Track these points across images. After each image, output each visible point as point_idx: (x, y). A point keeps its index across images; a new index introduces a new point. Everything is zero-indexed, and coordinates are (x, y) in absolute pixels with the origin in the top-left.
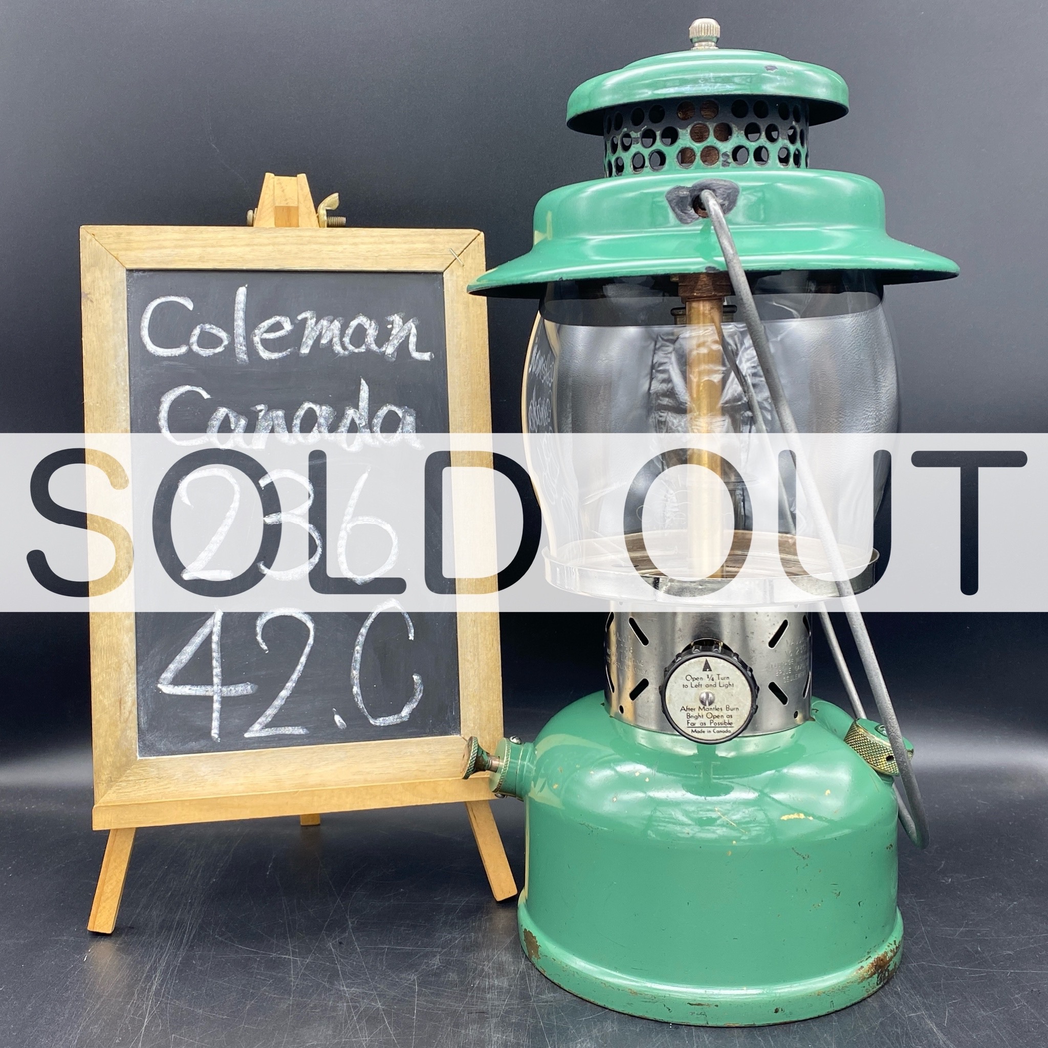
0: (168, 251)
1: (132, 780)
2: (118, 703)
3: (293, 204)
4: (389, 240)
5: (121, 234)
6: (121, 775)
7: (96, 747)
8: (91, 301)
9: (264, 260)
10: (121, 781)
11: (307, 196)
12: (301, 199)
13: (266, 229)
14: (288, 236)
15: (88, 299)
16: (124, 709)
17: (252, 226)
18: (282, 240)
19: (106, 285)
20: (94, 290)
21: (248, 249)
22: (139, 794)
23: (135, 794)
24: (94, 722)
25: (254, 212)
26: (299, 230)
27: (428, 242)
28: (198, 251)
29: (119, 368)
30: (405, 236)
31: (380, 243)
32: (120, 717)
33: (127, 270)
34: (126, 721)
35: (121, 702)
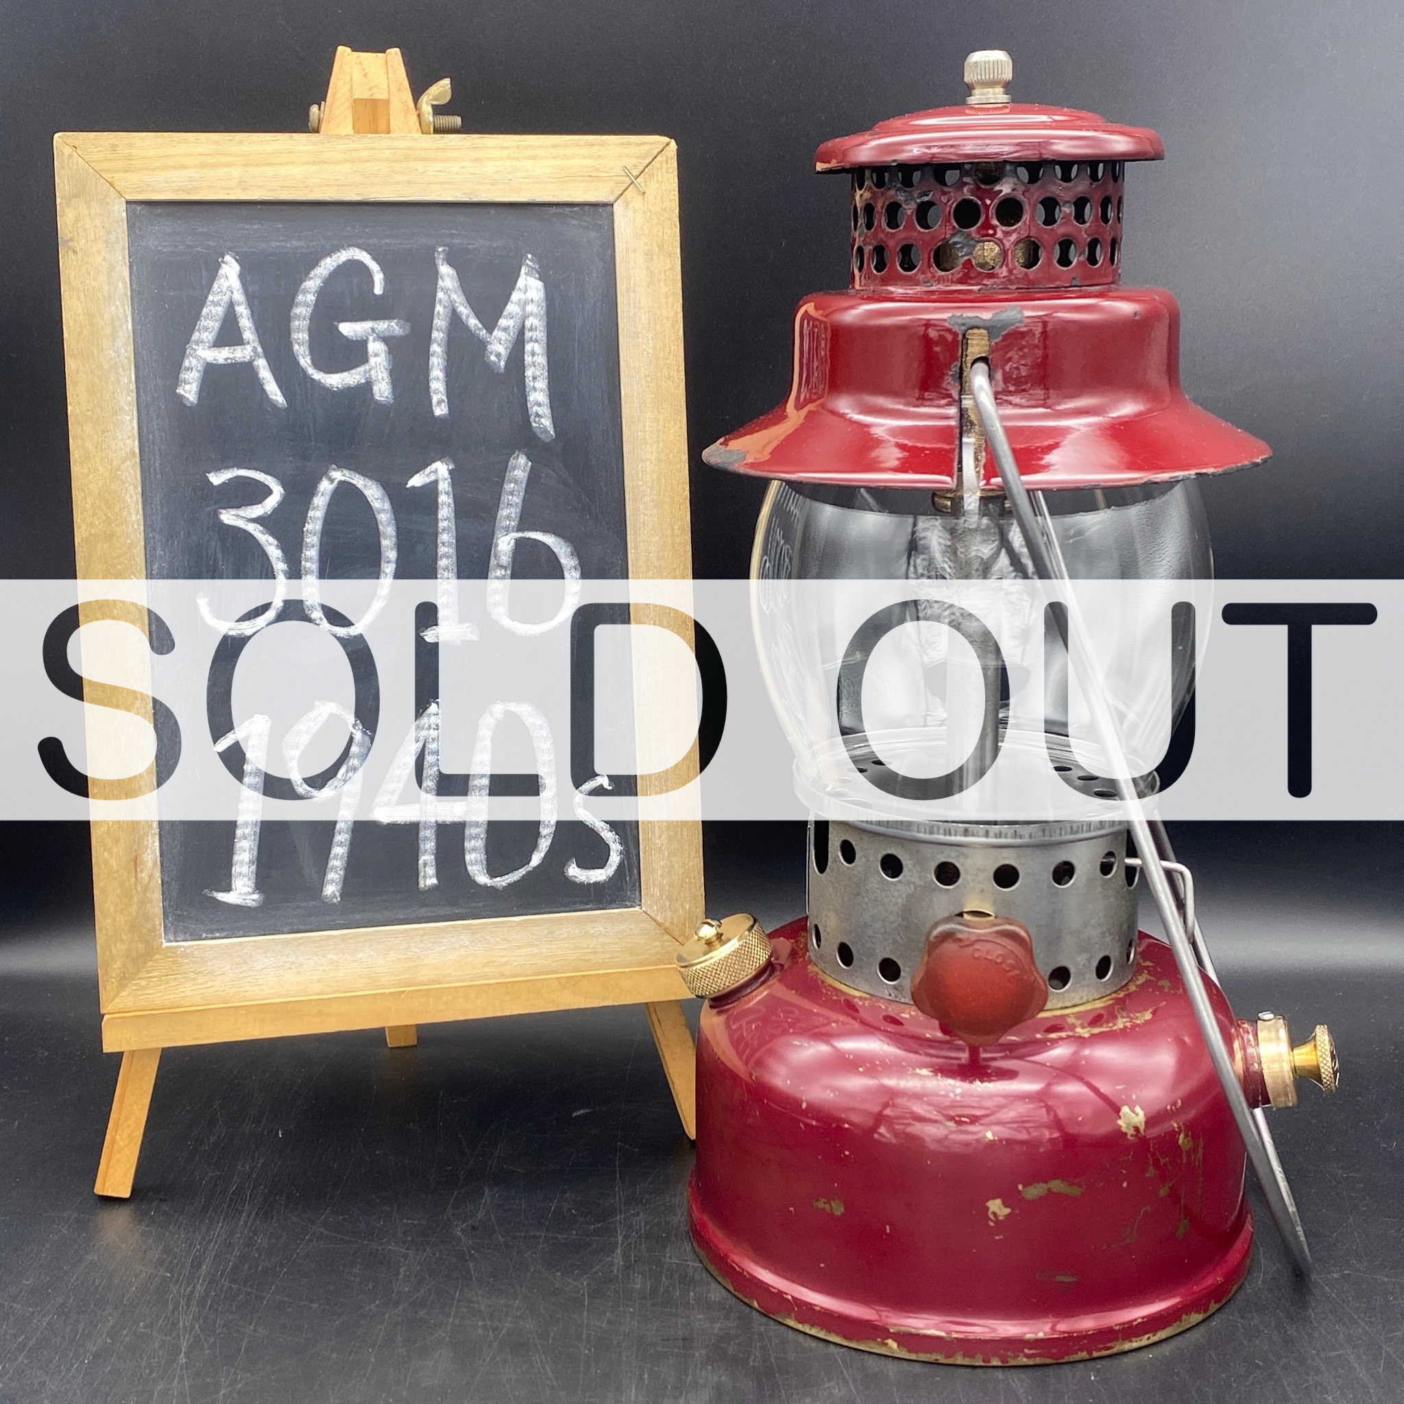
0: (190, 173)
1: (155, 977)
2: (133, 863)
3: (381, 95)
4: (529, 153)
5: (118, 146)
6: (139, 969)
7: (101, 929)
8: (75, 252)
9: (337, 185)
10: (139, 979)
11: (402, 83)
12: (393, 90)
13: (340, 137)
14: (374, 149)
15: (69, 248)
16: (142, 872)
17: (317, 131)
18: (364, 154)
19: (95, 226)
20: (78, 234)
21: (313, 169)
22: (166, 997)
23: (160, 997)
24: (96, 892)
25: (320, 109)
26: (392, 139)
27: (589, 157)
28: (235, 172)
29: (119, 356)
30: (554, 146)
31: (517, 159)
32: (136, 885)
33: (128, 202)
34: (146, 889)
35: (136, 861)
